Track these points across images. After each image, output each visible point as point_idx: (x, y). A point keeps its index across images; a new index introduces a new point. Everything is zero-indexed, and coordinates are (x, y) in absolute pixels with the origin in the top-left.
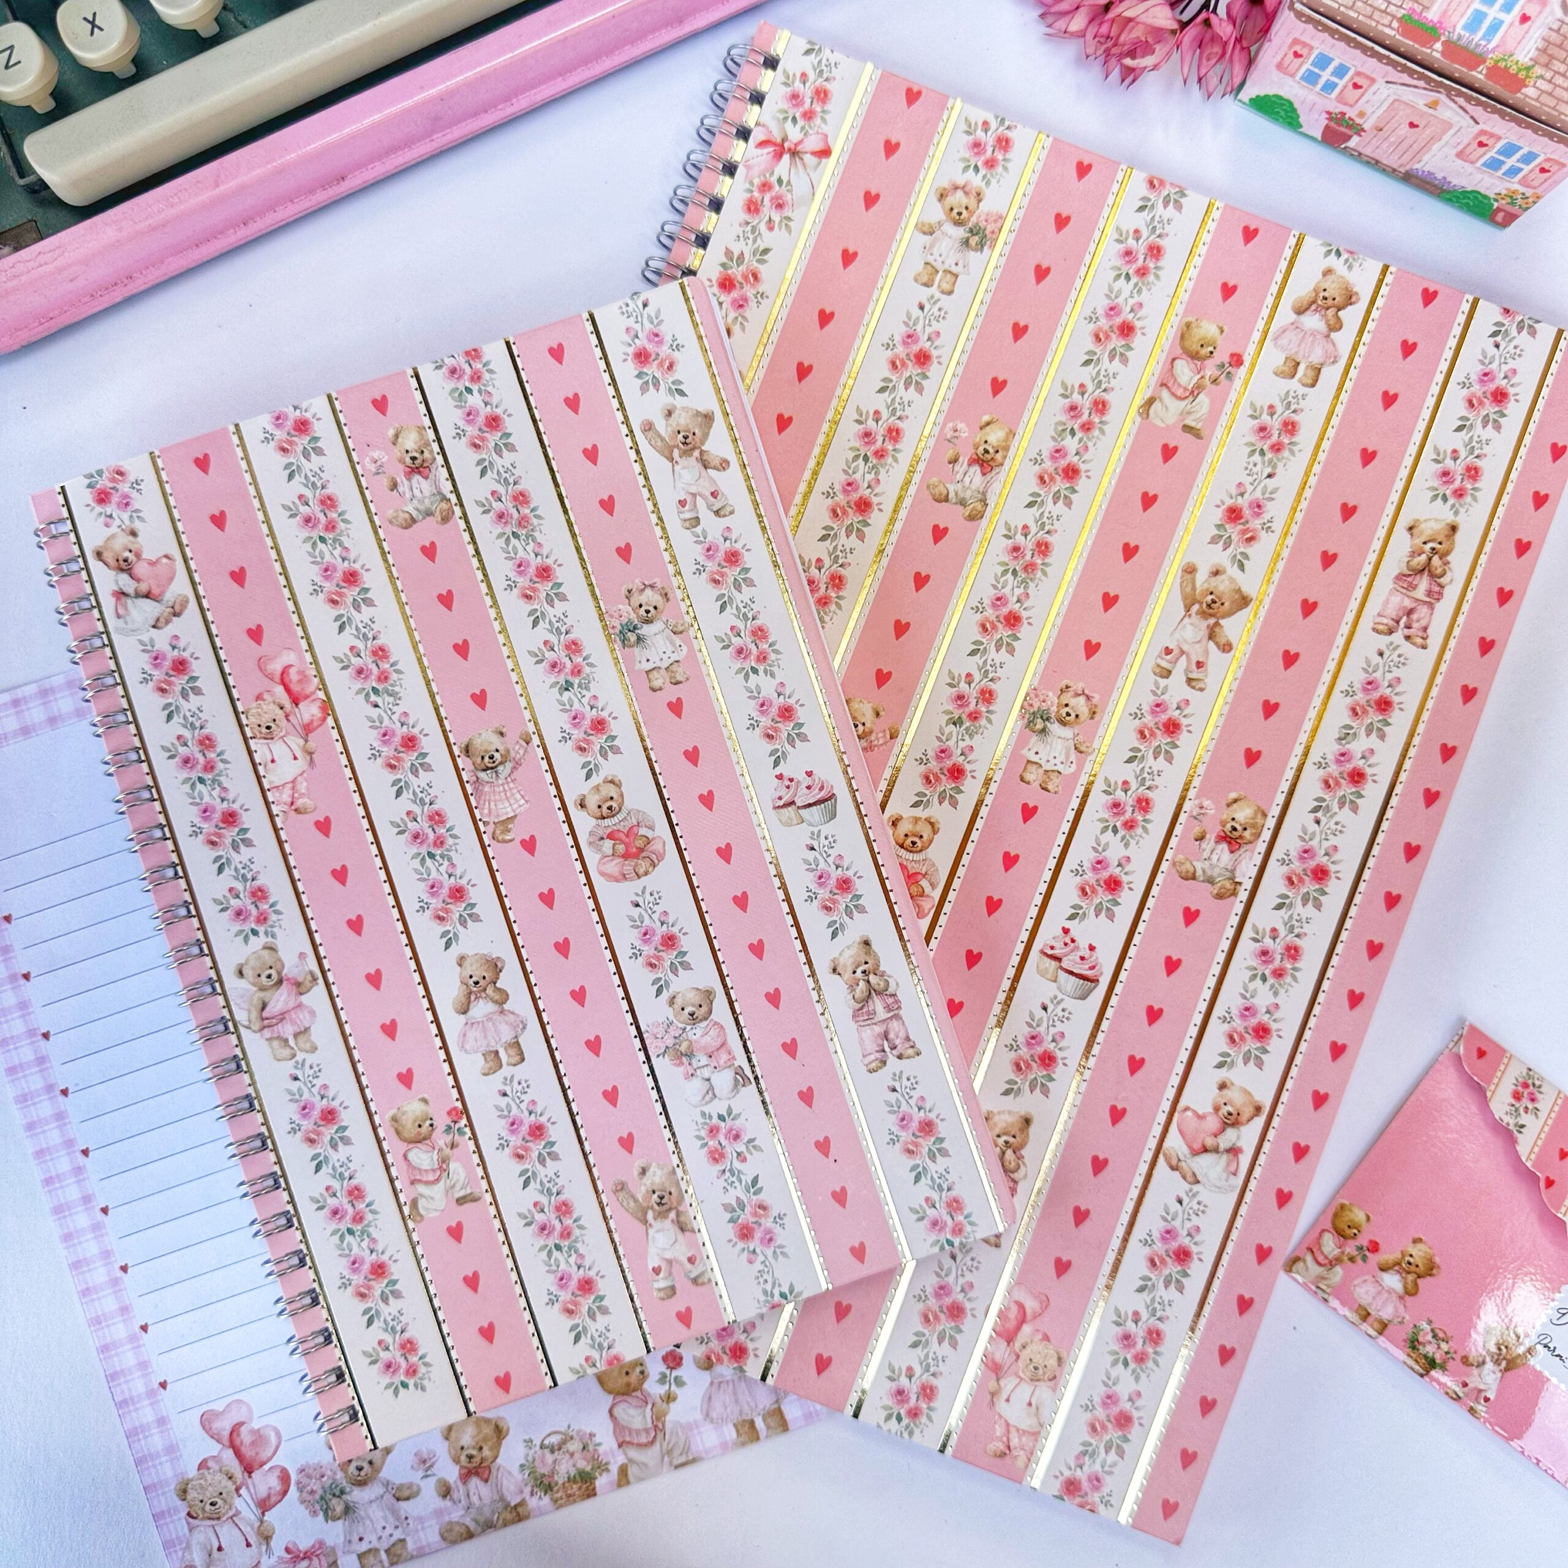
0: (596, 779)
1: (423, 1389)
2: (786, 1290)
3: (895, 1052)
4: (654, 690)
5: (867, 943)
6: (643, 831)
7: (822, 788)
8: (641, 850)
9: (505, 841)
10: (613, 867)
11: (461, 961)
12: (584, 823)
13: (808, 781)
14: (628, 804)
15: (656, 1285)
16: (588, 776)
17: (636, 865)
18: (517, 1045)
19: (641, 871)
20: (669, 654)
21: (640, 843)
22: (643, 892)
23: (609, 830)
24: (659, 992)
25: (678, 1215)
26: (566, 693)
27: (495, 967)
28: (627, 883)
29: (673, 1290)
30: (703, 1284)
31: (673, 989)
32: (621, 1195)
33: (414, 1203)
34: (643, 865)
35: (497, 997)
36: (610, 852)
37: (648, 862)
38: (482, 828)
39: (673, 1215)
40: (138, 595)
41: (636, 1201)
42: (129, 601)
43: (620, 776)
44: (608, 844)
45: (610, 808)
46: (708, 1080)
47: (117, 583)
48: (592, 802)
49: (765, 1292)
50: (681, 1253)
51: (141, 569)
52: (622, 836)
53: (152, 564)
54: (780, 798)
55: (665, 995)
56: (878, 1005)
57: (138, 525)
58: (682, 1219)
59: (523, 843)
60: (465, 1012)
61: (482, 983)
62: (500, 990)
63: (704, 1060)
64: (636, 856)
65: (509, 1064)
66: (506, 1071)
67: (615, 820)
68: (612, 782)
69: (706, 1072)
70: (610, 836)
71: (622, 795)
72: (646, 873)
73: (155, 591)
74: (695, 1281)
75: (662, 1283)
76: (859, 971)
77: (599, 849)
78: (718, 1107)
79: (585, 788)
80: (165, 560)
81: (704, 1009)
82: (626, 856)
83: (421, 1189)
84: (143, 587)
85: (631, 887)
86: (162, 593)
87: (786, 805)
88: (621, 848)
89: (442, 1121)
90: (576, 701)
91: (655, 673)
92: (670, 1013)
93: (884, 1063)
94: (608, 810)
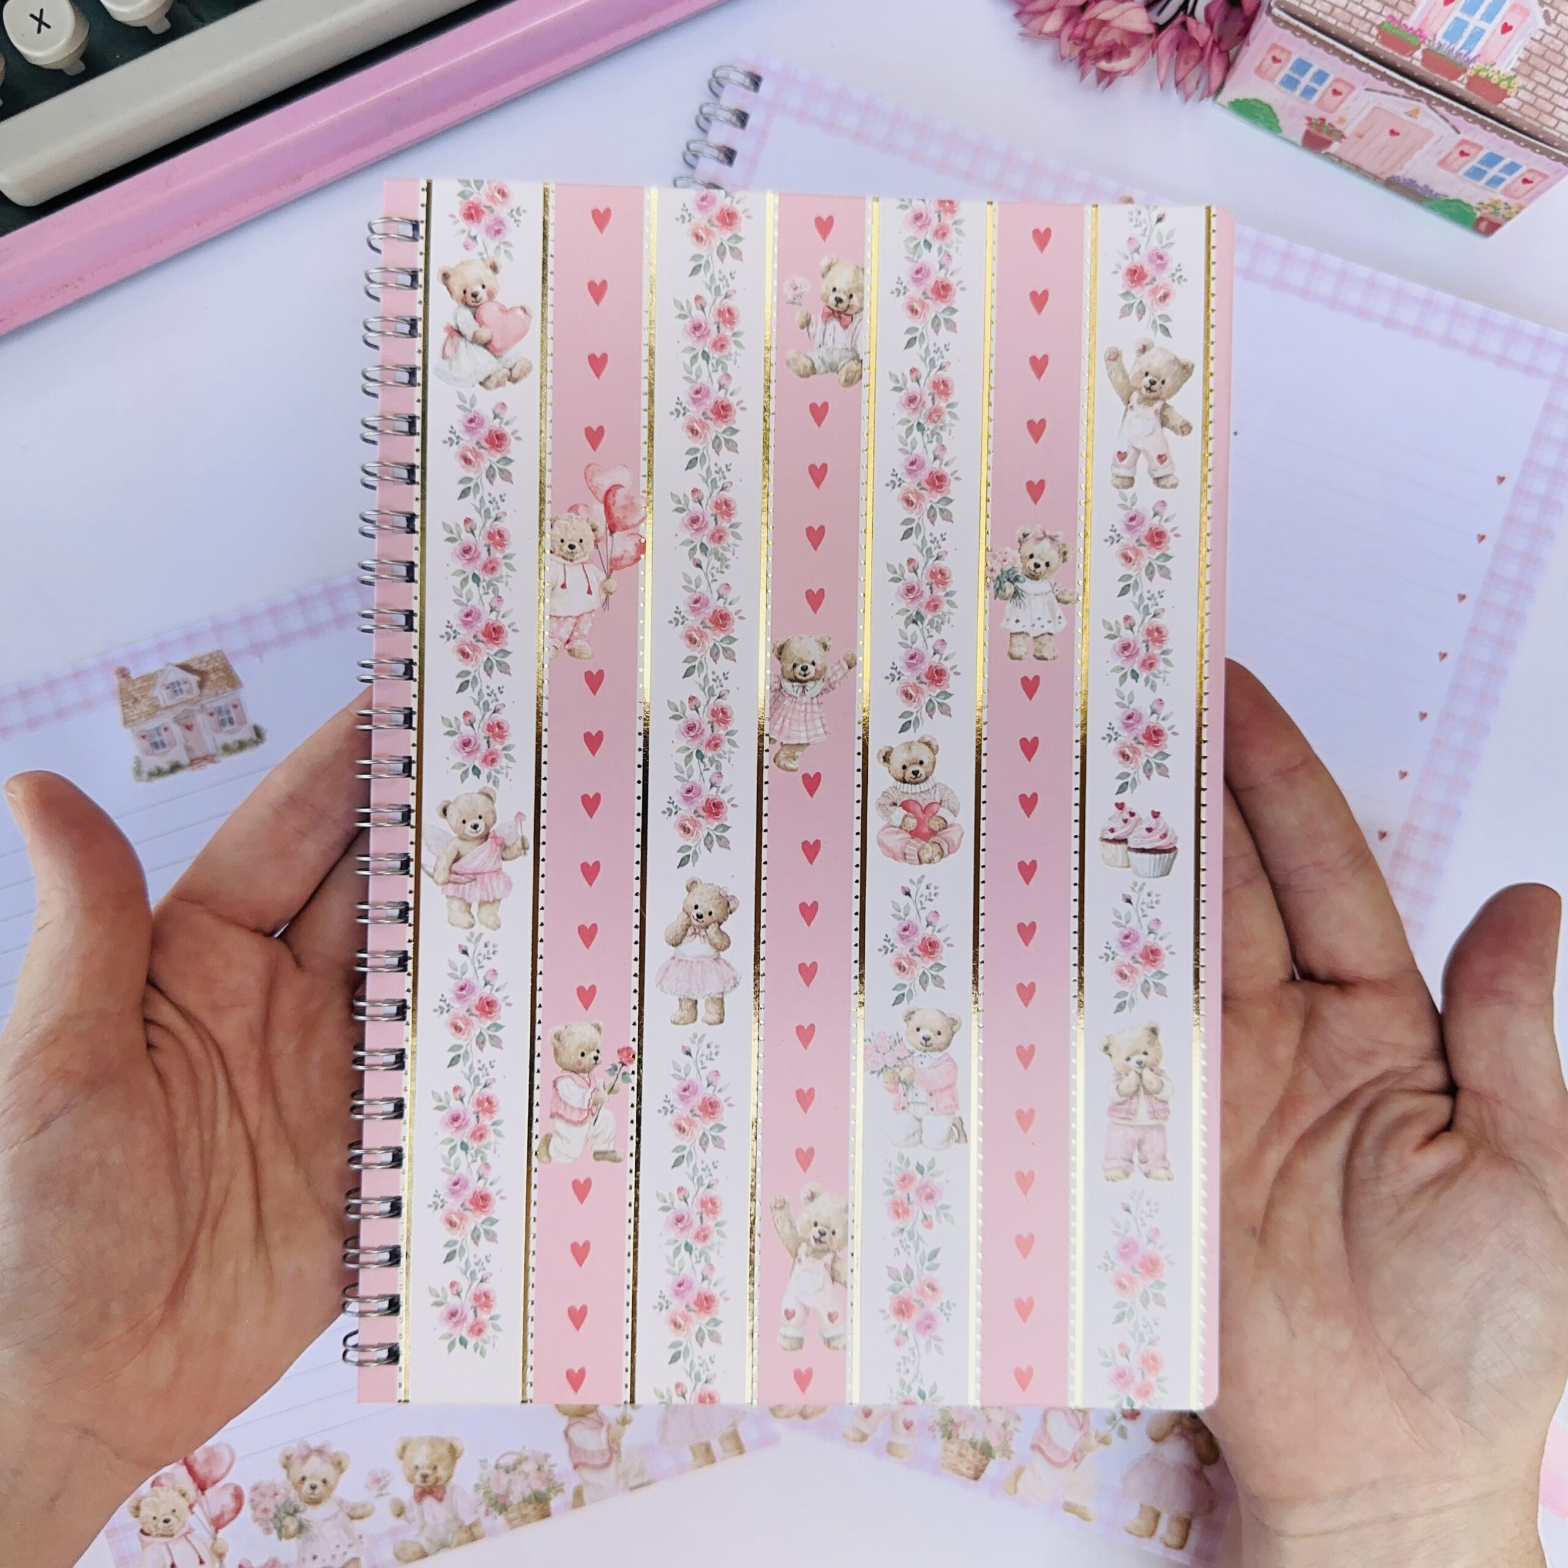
0: (911, 735)
1: (482, 1354)
2: (927, 1390)
3: (1143, 1166)
4: (1012, 657)
5: (1154, 1031)
6: (943, 812)
7: (1164, 836)
8: (934, 833)
9: (785, 769)
10: (898, 840)
11: (691, 886)
12: (881, 778)
13: (1152, 822)
14: (937, 776)
15: (783, 1331)
16: (904, 728)
17: (922, 848)
18: (722, 1000)
19: (926, 857)
20: (1043, 622)
21: (935, 824)
22: (920, 881)
23: (906, 798)
24: (898, 1000)
25: (834, 1260)
26: (913, 626)
27: (727, 906)
28: (905, 865)
29: (800, 1342)
30: (836, 1348)
31: (914, 1004)
32: (778, 1214)
33: (547, 1140)
34: (930, 850)
35: (717, 940)
36: (898, 823)
37: (937, 849)
38: (766, 746)
39: (828, 1258)
40: (475, 340)
41: (792, 1227)
42: (462, 343)
43: (938, 742)
44: (900, 812)
45: (915, 773)
46: (920, 1120)
47: (456, 318)
48: (898, 760)
49: (902, 1383)
50: (823, 1304)
51: (488, 311)
52: (918, 810)
53: (504, 310)
54: (1112, 831)
55: (904, 1007)
56: (1142, 1105)
57: (502, 261)
58: (837, 1266)
59: (806, 777)
60: (675, 945)
61: (706, 918)
62: (722, 933)
63: (923, 1096)
64: (926, 838)
65: (704, 1020)
66: (699, 1027)
67: (916, 788)
68: (928, 744)
69: (920, 1111)
70: (905, 805)
71: (934, 764)
72: (930, 861)
73: (497, 343)
74: (828, 1342)
75: (791, 1330)
76: (1134, 1059)
77: (887, 814)
78: (919, 1155)
79: (897, 741)
80: (520, 313)
81: (942, 1039)
82: (915, 834)
83: (560, 1125)
84: (485, 334)
85: (909, 872)
86: (505, 349)
87: (1116, 841)
88: (912, 823)
89: (610, 1057)
90: (920, 639)
91: (1018, 640)
92: (902, 1028)
93: (1127, 1175)
94: (912, 776)
